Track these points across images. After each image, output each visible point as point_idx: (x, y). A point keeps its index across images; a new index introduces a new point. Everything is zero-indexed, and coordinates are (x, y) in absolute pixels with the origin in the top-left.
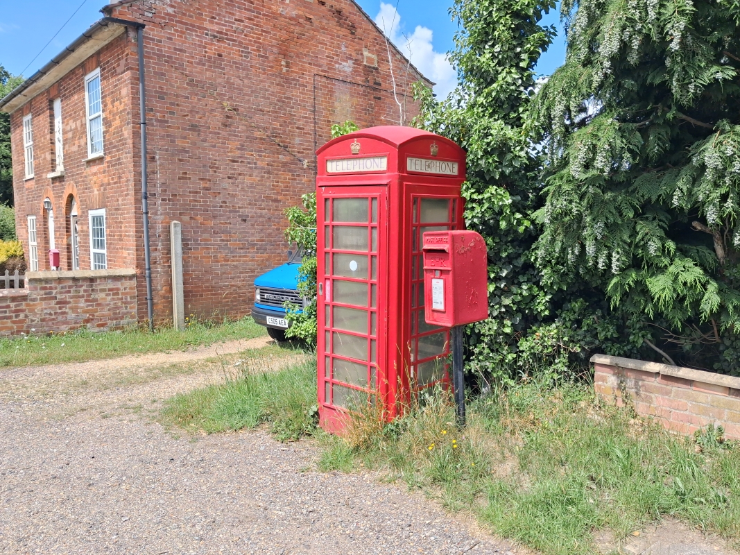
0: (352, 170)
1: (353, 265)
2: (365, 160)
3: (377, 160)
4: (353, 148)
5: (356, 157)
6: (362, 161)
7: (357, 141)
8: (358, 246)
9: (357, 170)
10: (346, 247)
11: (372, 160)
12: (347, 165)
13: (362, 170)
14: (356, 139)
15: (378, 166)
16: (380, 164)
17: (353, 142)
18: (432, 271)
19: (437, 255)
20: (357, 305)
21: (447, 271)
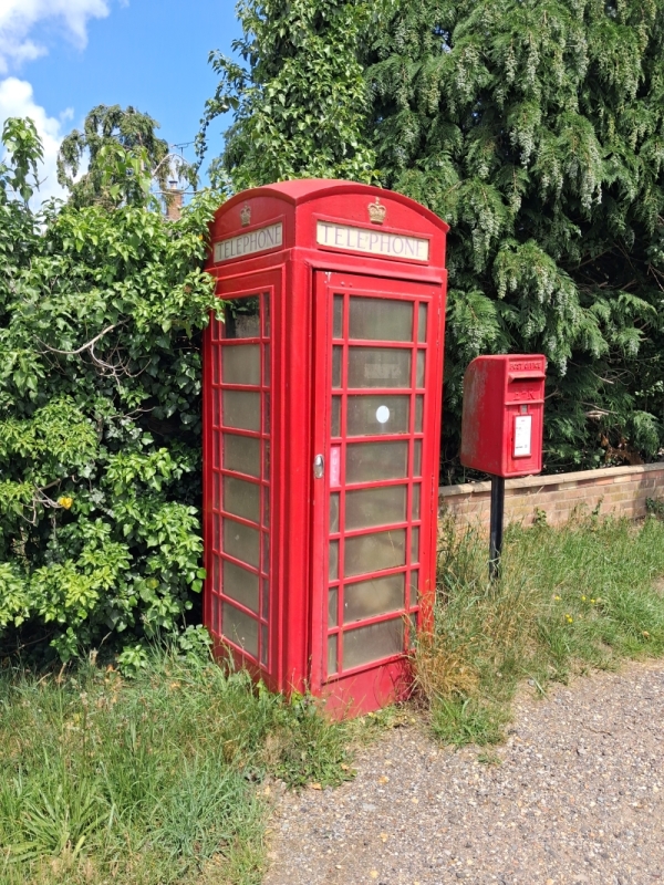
0: (367, 250)
1: (383, 414)
2: (392, 238)
3: (413, 242)
4: (372, 212)
5: (377, 228)
8: (391, 382)
10: (372, 383)
12: (359, 239)
13: (385, 252)
15: (412, 252)
16: (418, 250)
17: (374, 201)
18: (518, 407)
19: (524, 385)
20: (393, 479)
21: (537, 405)
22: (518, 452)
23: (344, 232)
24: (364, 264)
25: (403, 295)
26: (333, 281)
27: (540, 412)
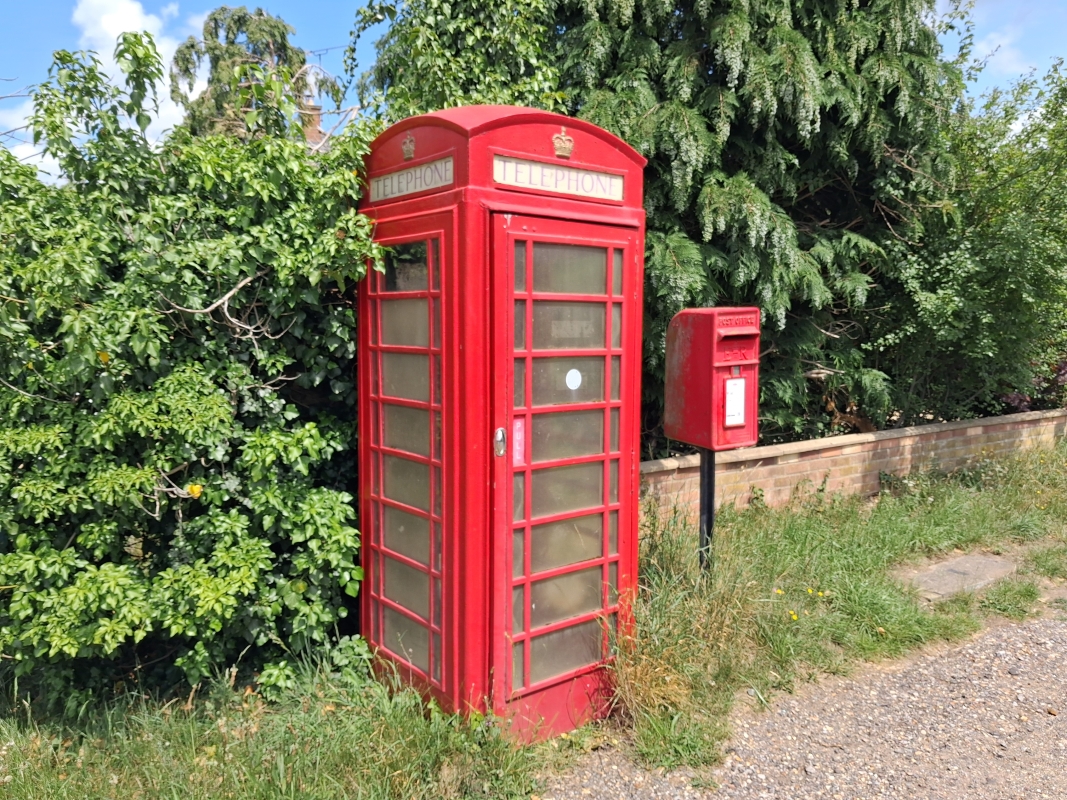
0: (551, 188)
1: (574, 379)
2: (581, 175)
3: (605, 179)
4: (557, 144)
5: (563, 163)
6: (573, 174)
7: (567, 133)
8: (583, 342)
9: (562, 189)
10: (560, 343)
11: (594, 176)
12: (543, 175)
13: (573, 191)
14: (563, 129)
15: (604, 190)
16: (611, 188)
17: (559, 132)
18: (728, 369)
19: (736, 343)
20: (587, 455)
21: (750, 367)
22: (730, 421)
23: (525, 168)
24: (549, 205)
25: (595, 241)
26: (514, 225)
27: (755, 374)
